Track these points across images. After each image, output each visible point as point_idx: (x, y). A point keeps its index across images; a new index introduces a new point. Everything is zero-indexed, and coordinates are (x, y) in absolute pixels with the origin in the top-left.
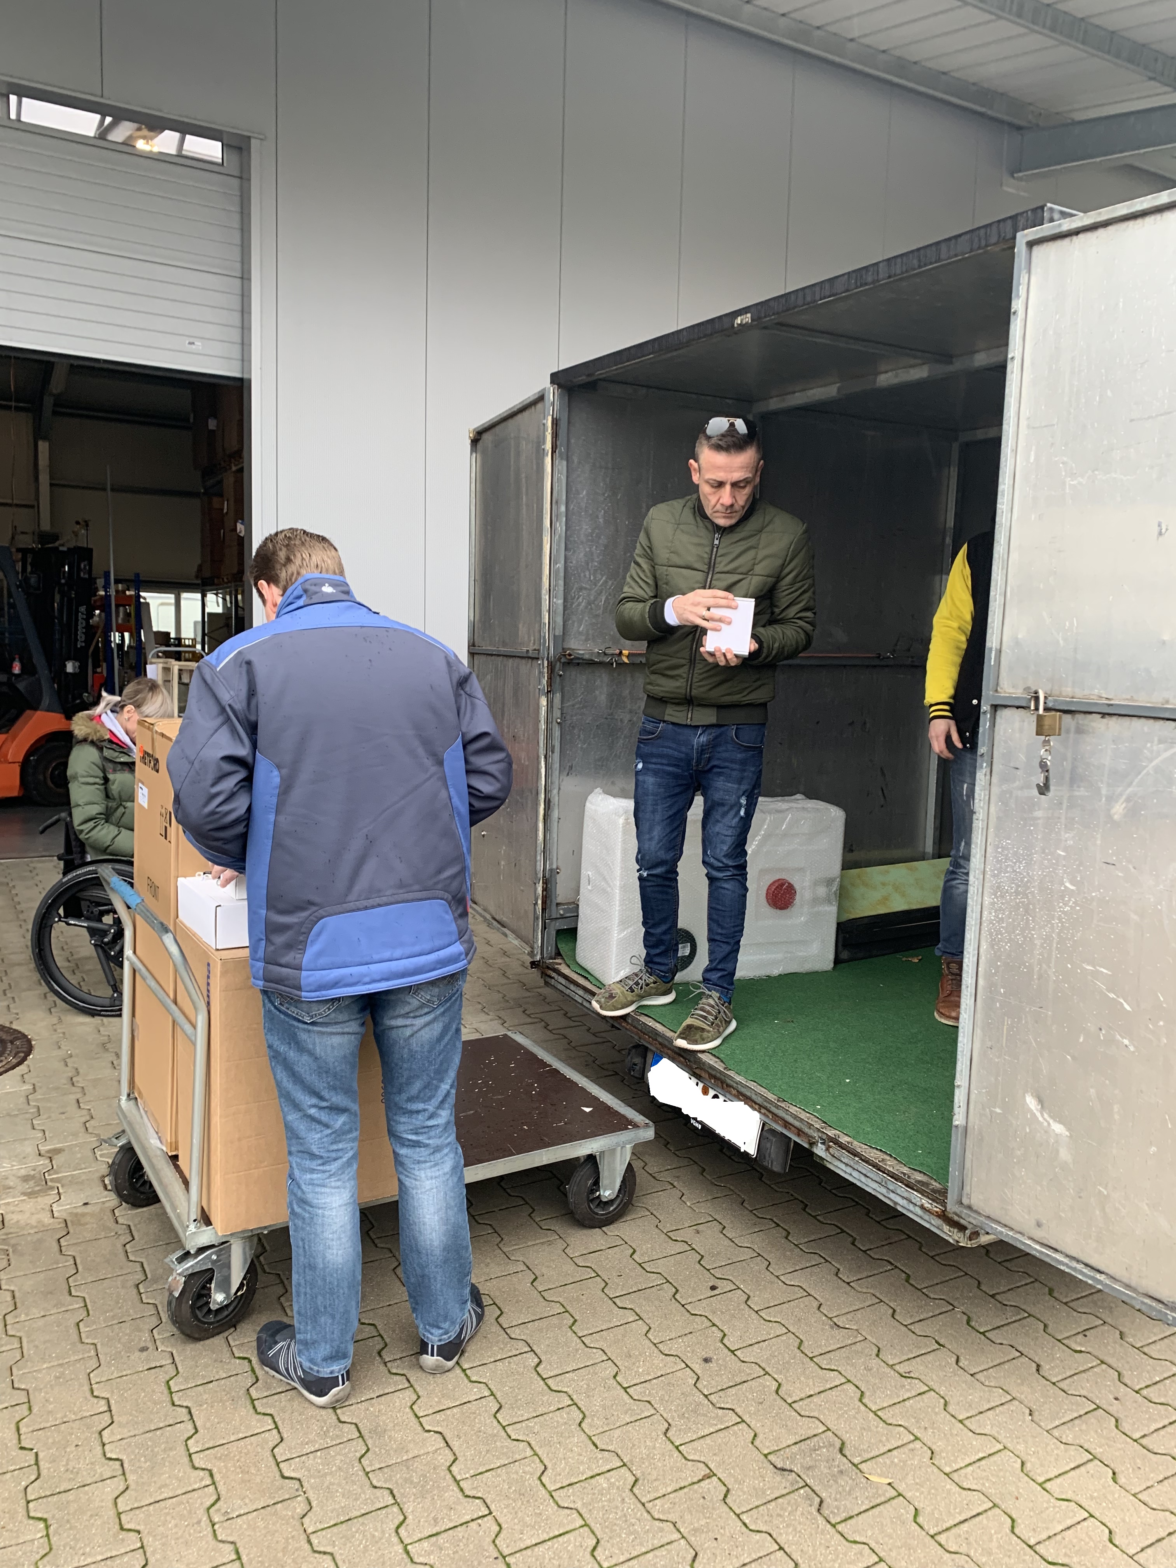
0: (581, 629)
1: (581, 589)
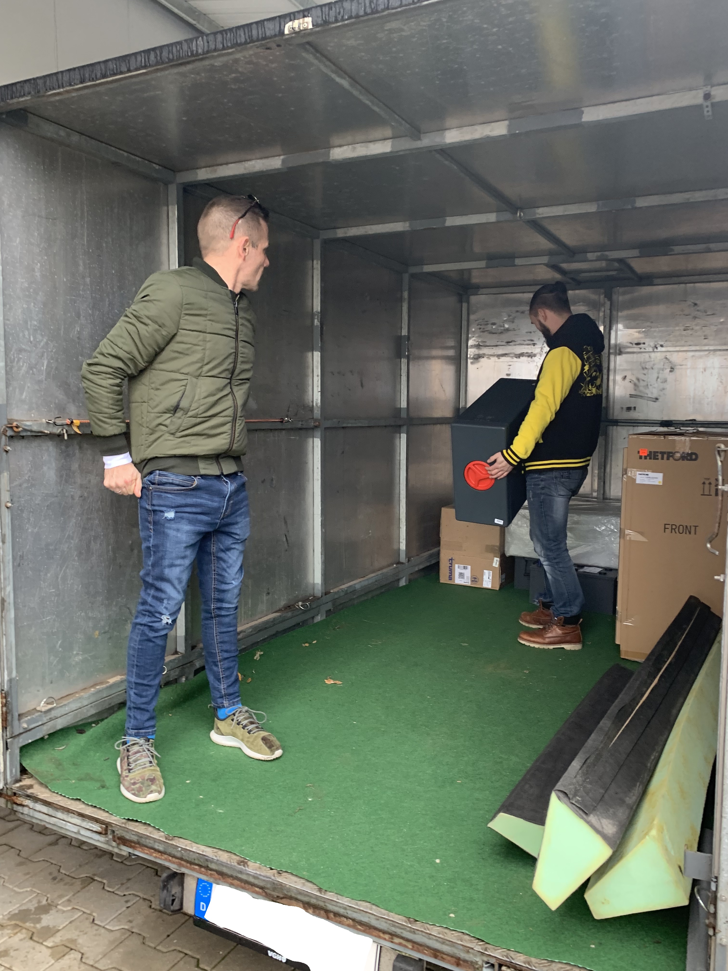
0: (24, 397)
1: (20, 350)
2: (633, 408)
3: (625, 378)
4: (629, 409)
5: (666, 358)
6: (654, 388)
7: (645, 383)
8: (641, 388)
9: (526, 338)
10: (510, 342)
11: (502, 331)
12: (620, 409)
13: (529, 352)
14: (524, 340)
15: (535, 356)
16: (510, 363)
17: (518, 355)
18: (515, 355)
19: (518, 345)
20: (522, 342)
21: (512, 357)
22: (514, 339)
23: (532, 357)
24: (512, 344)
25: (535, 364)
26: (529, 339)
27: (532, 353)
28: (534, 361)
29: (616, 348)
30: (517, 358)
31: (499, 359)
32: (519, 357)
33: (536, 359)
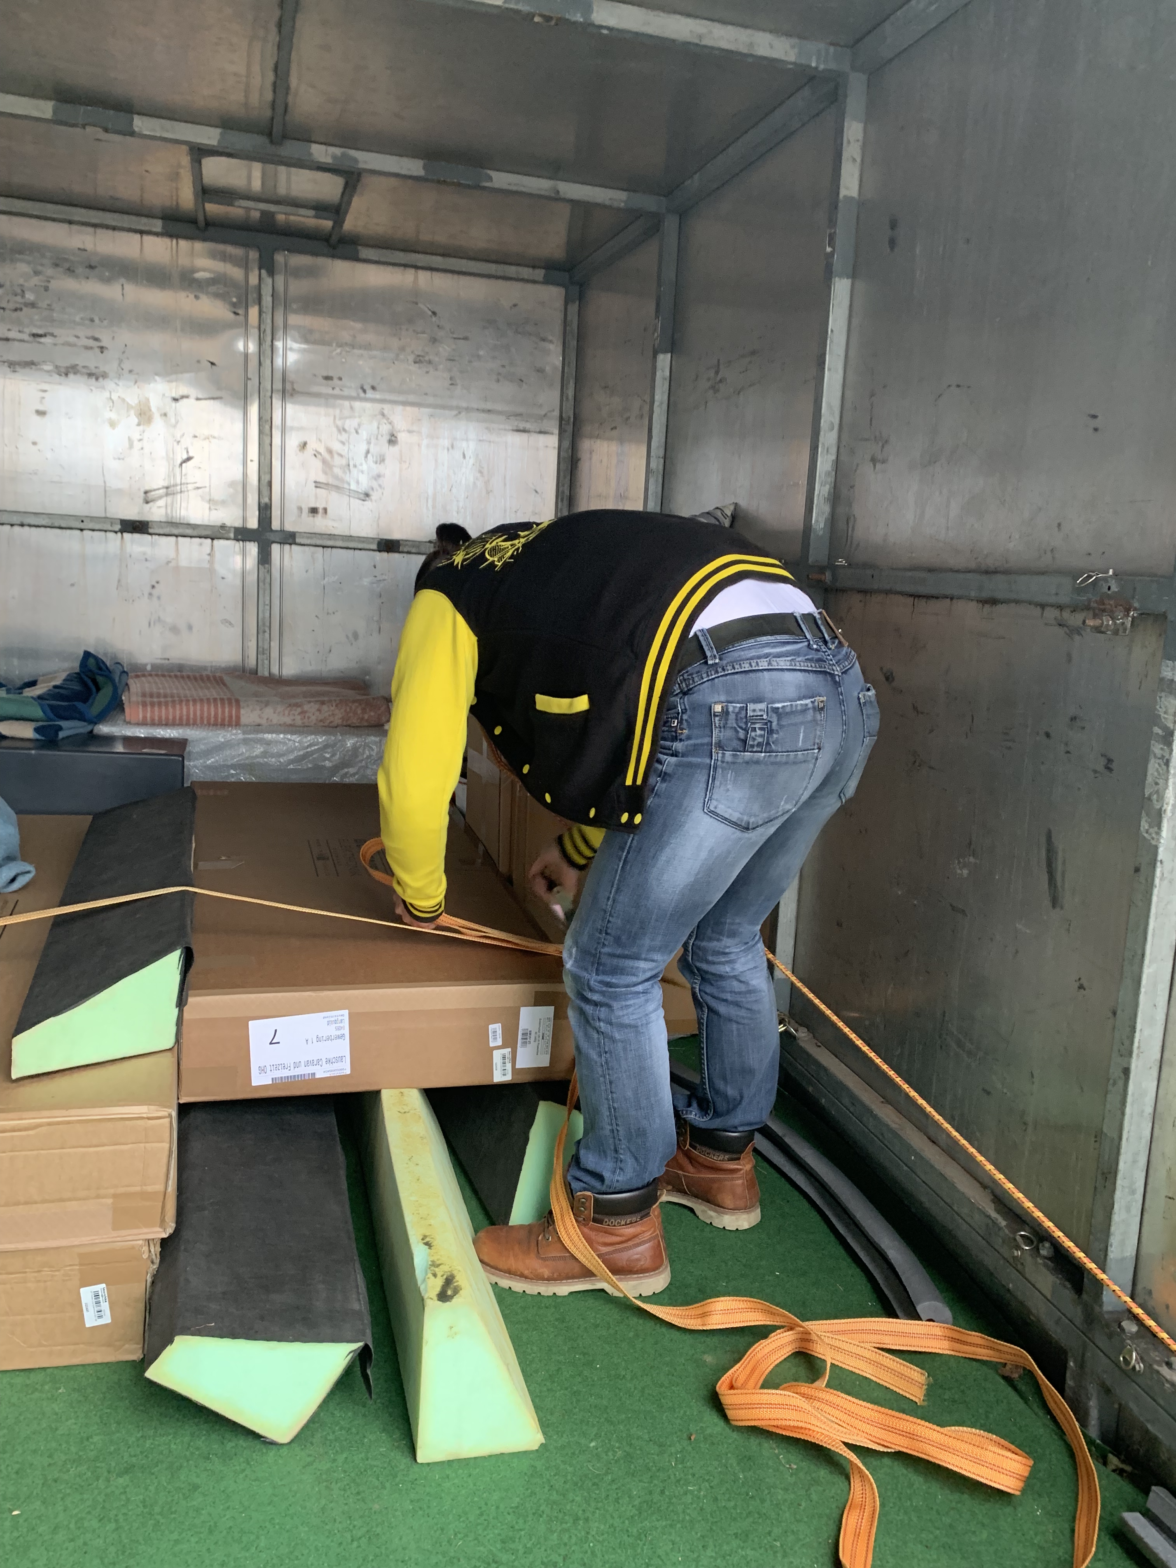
2: (321, 511)
3: (304, 445)
4: (314, 511)
5: (383, 415)
6: (362, 472)
7: (344, 462)
8: (337, 471)
9: (82, 332)
10: (41, 336)
11: (18, 306)
12: (296, 511)
13: (92, 365)
14: (77, 337)
15: (104, 376)
16: (45, 386)
17: (63, 370)
18: (57, 367)
19: (63, 344)
20: (72, 340)
21: (48, 372)
22: (51, 330)
23: (97, 379)
24: (47, 340)
25: (107, 394)
26: (90, 334)
27: (96, 367)
28: (103, 388)
29: (284, 380)
30: (60, 375)
31: (14, 371)
32: (66, 375)
33: (109, 384)
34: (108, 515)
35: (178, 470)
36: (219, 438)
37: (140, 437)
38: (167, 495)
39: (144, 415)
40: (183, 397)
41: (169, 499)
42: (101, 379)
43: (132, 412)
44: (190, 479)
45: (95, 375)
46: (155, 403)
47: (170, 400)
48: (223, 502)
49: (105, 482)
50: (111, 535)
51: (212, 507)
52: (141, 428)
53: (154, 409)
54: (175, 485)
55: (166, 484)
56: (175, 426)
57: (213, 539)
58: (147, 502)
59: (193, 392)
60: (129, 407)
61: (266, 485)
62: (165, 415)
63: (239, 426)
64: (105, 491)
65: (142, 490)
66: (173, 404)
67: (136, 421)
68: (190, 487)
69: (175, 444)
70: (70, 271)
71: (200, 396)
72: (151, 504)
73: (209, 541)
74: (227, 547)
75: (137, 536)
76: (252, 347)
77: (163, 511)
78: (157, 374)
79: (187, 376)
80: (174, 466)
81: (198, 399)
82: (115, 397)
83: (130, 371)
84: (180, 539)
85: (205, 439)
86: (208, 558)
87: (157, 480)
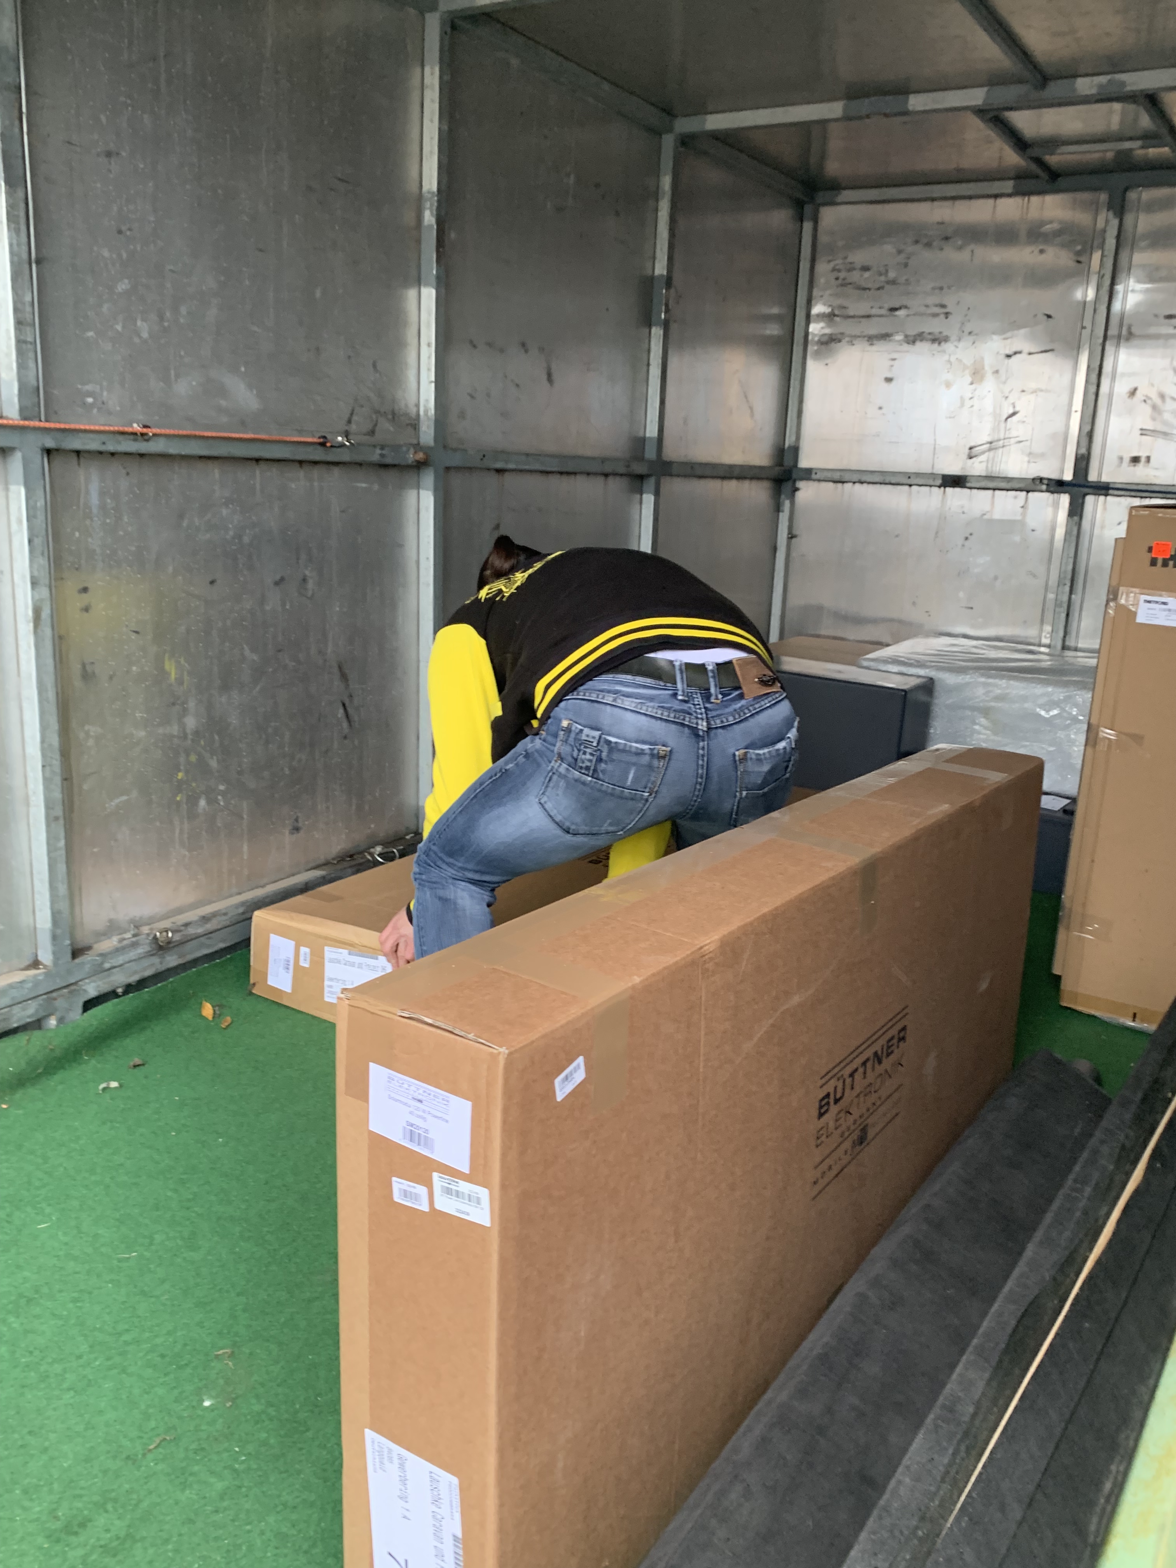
2: (1143, 459)
3: (1134, 391)
4: (1136, 460)
7: (1175, 405)
8: (1167, 415)
9: (931, 300)
10: (896, 309)
11: (882, 284)
12: (1116, 461)
13: (936, 330)
14: (927, 306)
15: (946, 339)
16: (894, 356)
17: (911, 339)
18: (906, 336)
19: (914, 315)
20: (923, 309)
21: (899, 341)
22: (905, 303)
23: (940, 343)
24: (901, 313)
25: (946, 357)
26: (937, 302)
27: (940, 333)
28: (944, 351)
29: (1121, 325)
30: (908, 343)
31: (872, 344)
32: (914, 342)
33: (948, 347)
34: (935, 471)
35: (1002, 425)
36: (1047, 391)
37: (971, 396)
38: (990, 450)
39: (977, 374)
40: (1015, 353)
41: (992, 454)
42: (943, 344)
43: (967, 372)
44: (1014, 433)
45: (938, 340)
46: (989, 362)
47: (1003, 357)
48: (1043, 455)
49: (935, 440)
50: (935, 489)
51: (1032, 460)
52: (973, 386)
53: (987, 368)
54: (999, 440)
55: (989, 440)
56: (1005, 383)
57: (1028, 492)
58: (971, 458)
59: (1026, 347)
60: (965, 367)
61: (1088, 435)
62: (997, 372)
63: (1067, 377)
64: (935, 448)
65: (968, 446)
66: (1007, 361)
67: (969, 380)
68: (1013, 441)
69: (1004, 399)
70: (928, 245)
71: (1032, 351)
72: (974, 459)
73: (1024, 493)
74: (1041, 499)
75: (958, 490)
76: (1091, 294)
77: (984, 465)
78: (994, 333)
79: (1022, 331)
80: (999, 422)
81: (1030, 354)
82: (953, 359)
83: (970, 333)
84: (997, 492)
85: (1032, 393)
86: (1021, 510)
87: (982, 437)
